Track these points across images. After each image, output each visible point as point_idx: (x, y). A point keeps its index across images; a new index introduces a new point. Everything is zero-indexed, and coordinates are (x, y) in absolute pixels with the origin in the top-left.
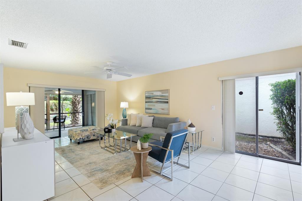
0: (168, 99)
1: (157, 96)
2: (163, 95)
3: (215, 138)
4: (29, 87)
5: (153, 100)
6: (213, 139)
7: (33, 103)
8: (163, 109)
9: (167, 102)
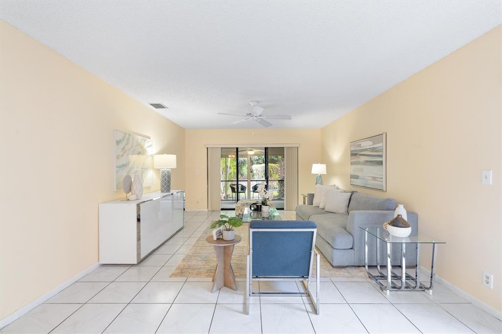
0: (381, 156)
1: (366, 150)
2: (375, 146)
3: (492, 277)
4: (207, 148)
5: (360, 158)
6: (485, 279)
7: (174, 166)
8: (374, 178)
9: (381, 163)
